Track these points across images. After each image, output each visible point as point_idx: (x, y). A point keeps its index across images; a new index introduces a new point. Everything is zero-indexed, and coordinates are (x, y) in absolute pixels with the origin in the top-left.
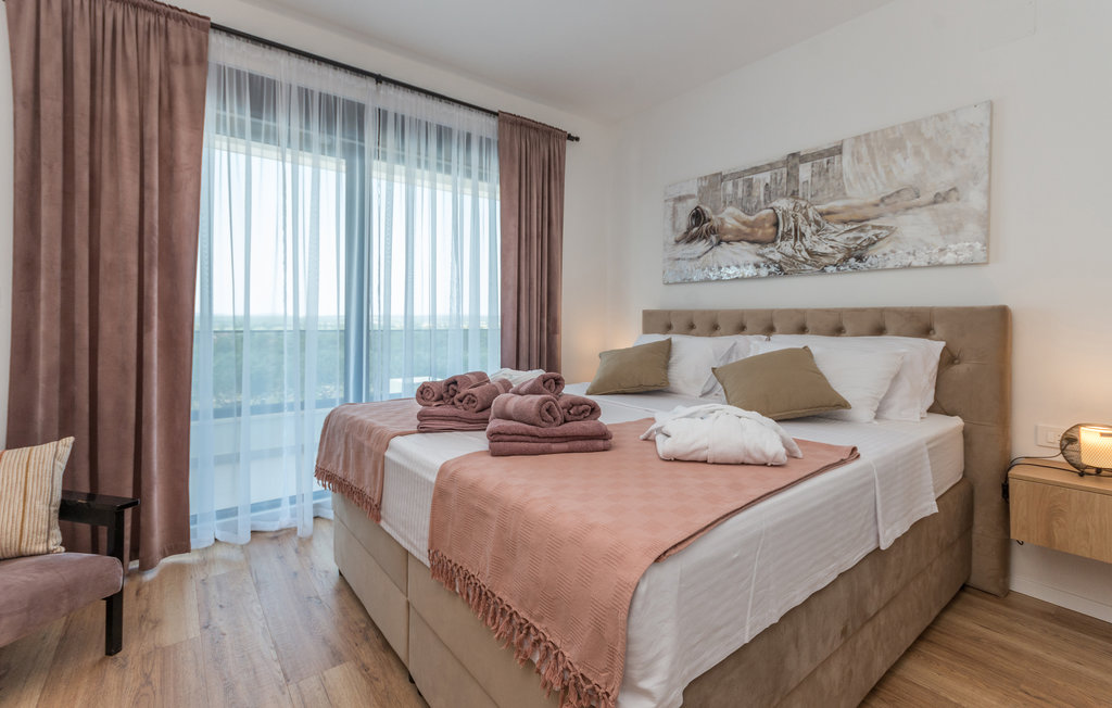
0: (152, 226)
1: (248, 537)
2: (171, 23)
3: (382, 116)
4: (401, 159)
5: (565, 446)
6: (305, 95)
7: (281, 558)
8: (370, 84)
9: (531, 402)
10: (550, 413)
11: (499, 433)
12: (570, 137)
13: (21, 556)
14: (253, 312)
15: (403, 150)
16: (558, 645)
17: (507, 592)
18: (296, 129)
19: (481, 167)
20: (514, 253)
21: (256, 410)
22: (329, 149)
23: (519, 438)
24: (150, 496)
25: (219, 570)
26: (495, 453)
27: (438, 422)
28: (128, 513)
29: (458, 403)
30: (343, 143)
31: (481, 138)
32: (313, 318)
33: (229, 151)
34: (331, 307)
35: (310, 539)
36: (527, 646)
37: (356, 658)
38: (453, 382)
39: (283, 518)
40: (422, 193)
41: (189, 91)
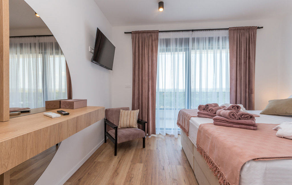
0: (150, 72)
1: (165, 135)
2: (153, 34)
3: (193, 39)
4: (198, 49)
5: (238, 126)
6: (176, 39)
7: (171, 140)
8: (191, 32)
9: (227, 112)
10: (233, 116)
11: (216, 119)
12: (259, 28)
13: (133, 127)
14: (166, 88)
15: (199, 46)
16: (223, 174)
17: (213, 158)
18: (174, 48)
19: (223, 45)
20: (234, 69)
21: (167, 109)
22: (181, 50)
23: (223, 121)
24: (150, 122)
25: (160, 139)
26: (215, 124)
27: (203, 115)
28: (146, 124)
29: (208, 111)
30: (184, 48)
31: (223, 37)
32: (178, 89)
33: (162, 54)
34: (182, 86)
35: (177, 138)
36: (216, 172)
37: (183, 166)
38: (207, 105)
39: (172, 133)
40: (204, 55)
41: (155, 46)
